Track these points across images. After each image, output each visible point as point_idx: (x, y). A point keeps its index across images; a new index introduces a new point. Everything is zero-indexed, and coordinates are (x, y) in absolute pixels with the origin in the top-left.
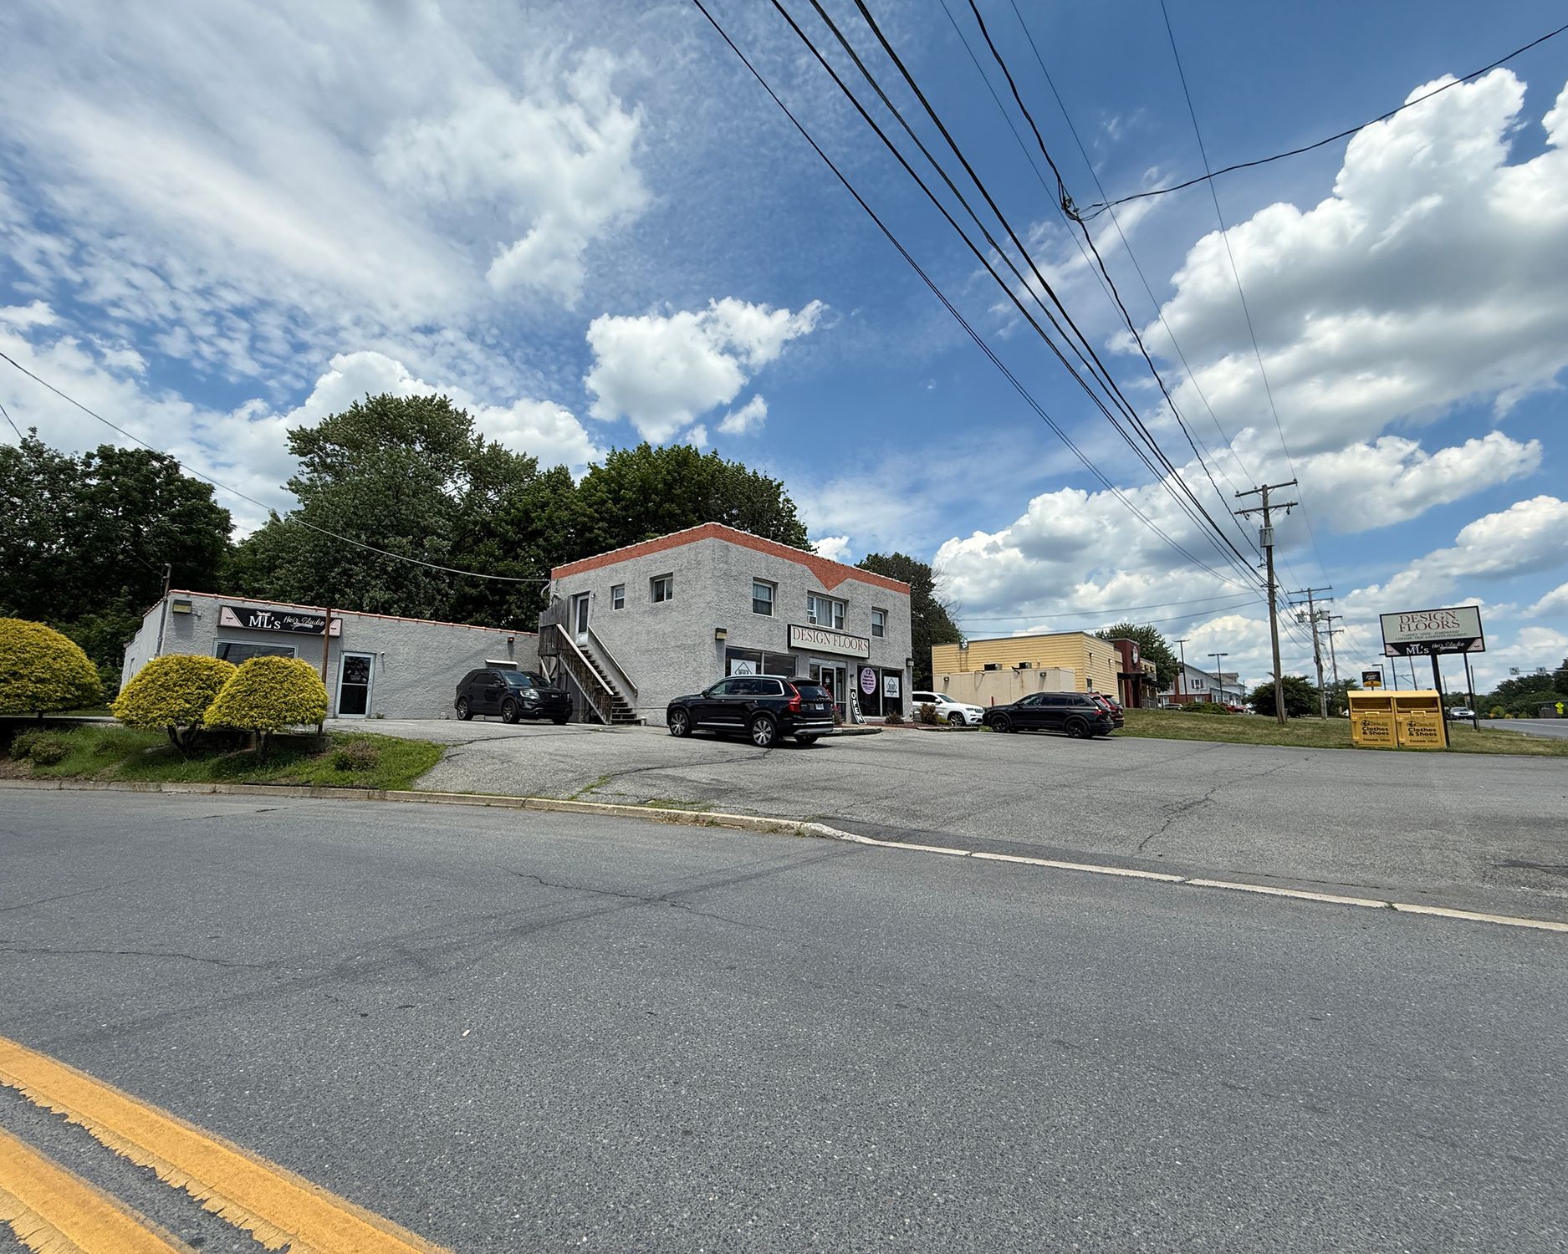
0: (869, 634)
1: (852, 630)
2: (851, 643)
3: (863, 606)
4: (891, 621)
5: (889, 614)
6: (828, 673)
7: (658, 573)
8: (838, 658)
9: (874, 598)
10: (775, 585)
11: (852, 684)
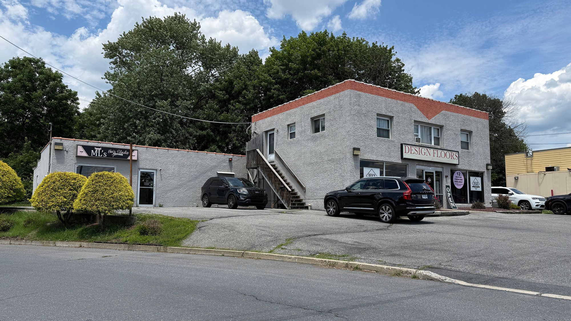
0: (459, 148)
1: (446, 146)
2: (445, 155)
3: (454, 129)
4: (474, 139)
5: (473, 134)
6: (429, 175)
7: (316, 115)
8: (436, 165)
9: (462, 123)
10: (391, 118)
11: (447, 182)
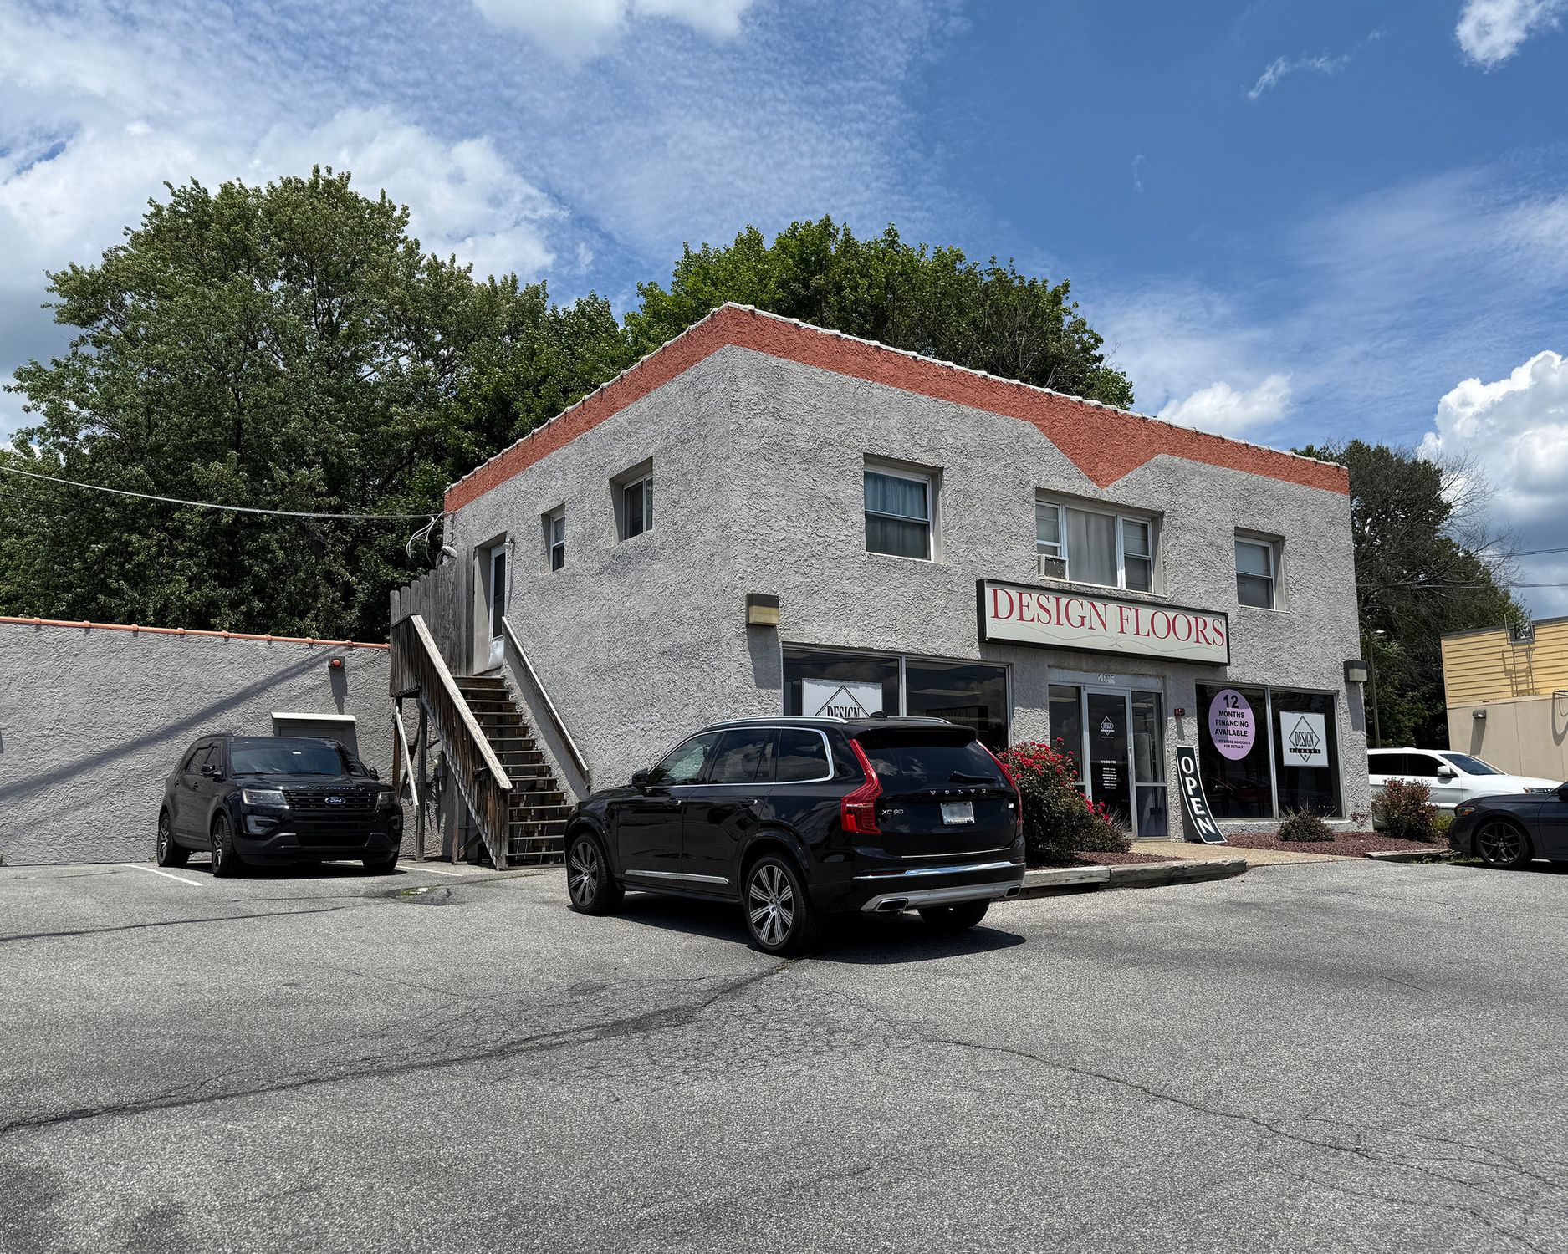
0: (1228, 600)
1: (1176, 592)
2: (1171, 626)
3: (1209, 527)
4: (1291, 566)
7: (624, 464)
8: (1134, 667)
9: (1241, 504)
10: (936, 474)
11: (1182, 734)
